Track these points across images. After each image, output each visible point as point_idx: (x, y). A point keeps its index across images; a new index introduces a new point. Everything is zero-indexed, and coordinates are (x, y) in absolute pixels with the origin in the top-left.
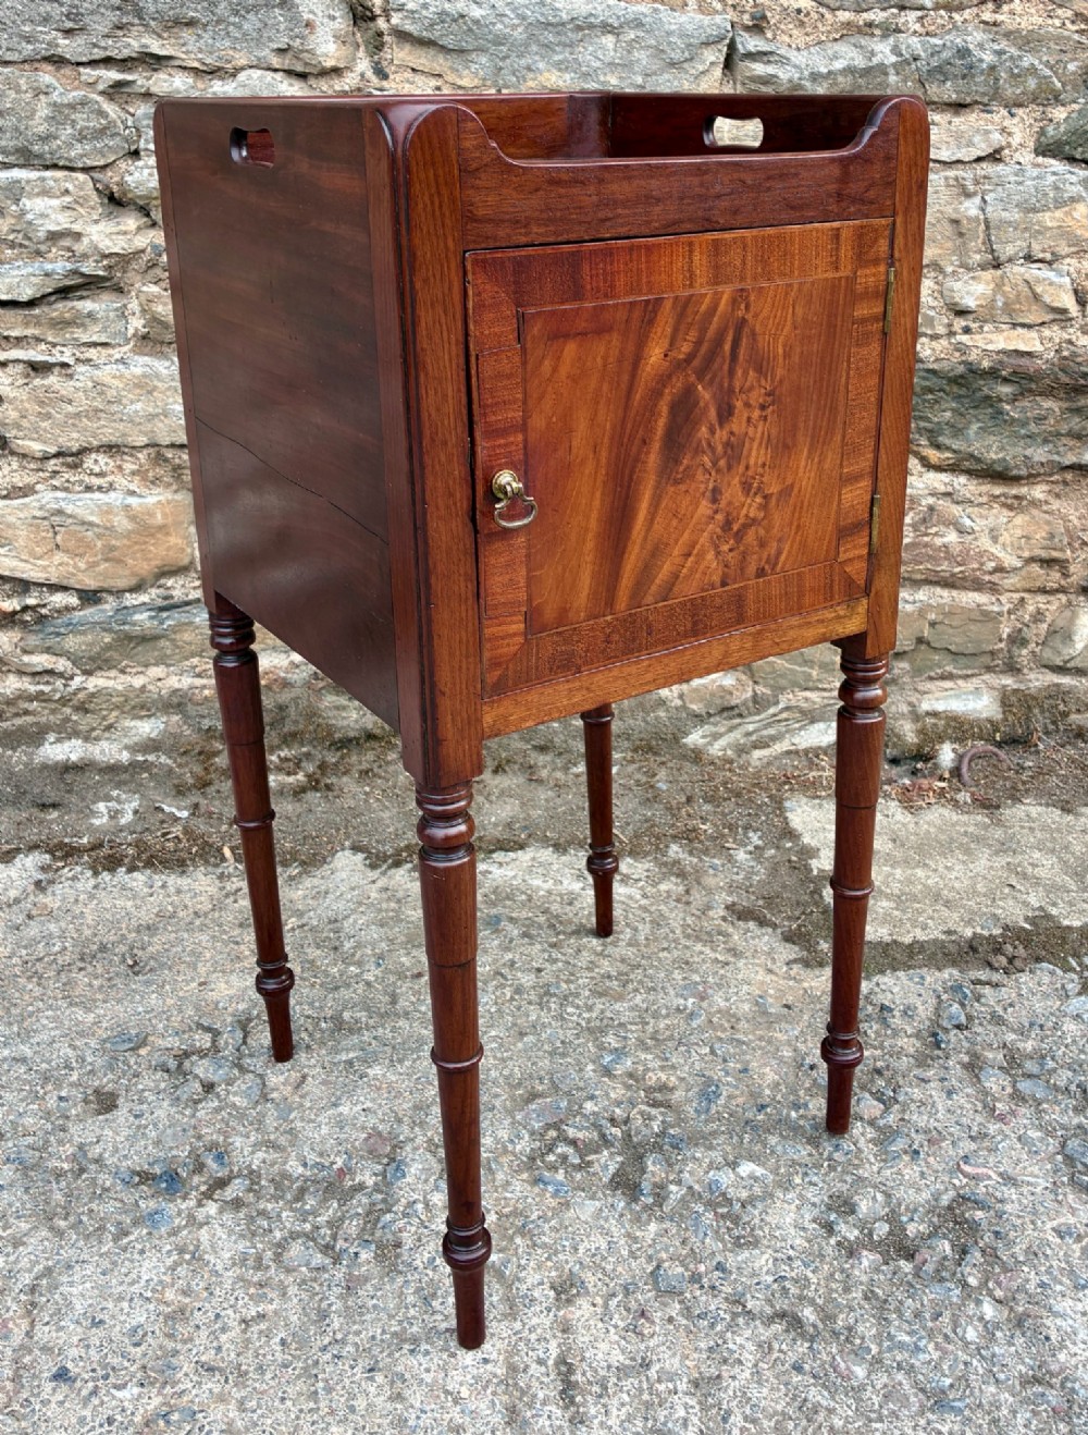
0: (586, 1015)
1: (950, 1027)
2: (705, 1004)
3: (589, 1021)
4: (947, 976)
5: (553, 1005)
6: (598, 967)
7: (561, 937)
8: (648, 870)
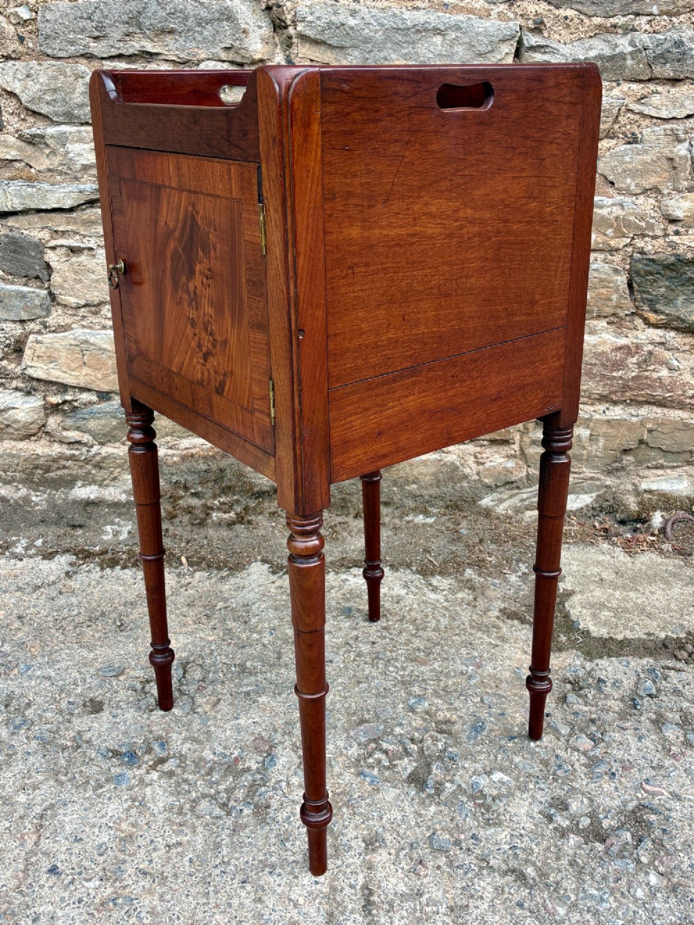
0: (401, 673)
1: (644, 695)
2: (479, 671)
3: (403, 676)
4: (645, 662)
5: (380, 666)
6: (412, 643)
7: (390, 623)
8: (450, 584)
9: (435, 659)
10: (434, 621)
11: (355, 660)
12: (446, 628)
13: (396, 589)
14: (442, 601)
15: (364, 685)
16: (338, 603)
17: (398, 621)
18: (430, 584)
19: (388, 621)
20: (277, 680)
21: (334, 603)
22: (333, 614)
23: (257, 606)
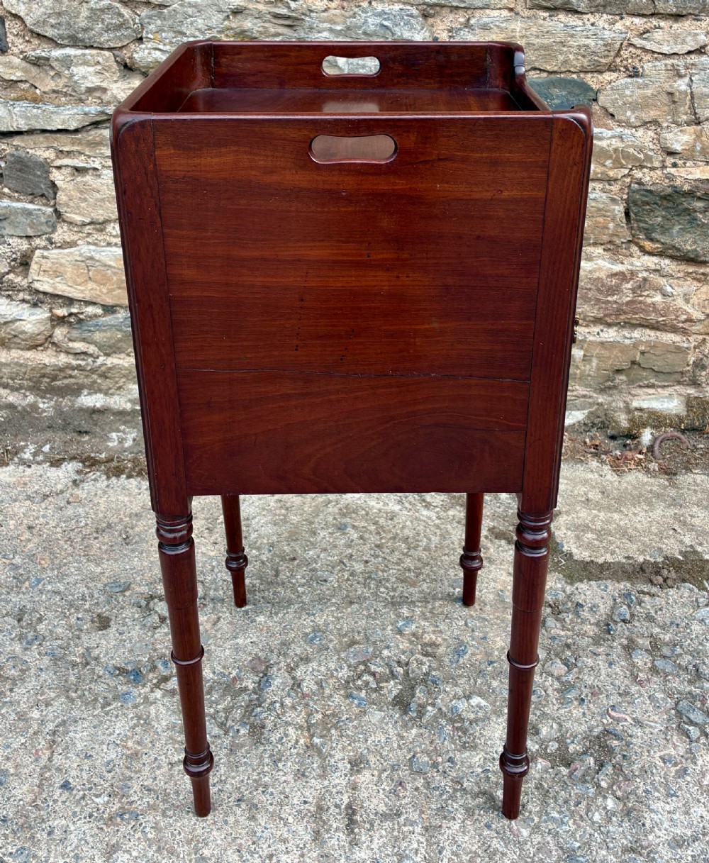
0: (392, 594)
1: (618, 620)
3: (393, 597)
4: (622, 586)
5: (372, 586)
6: (403, 563)
7: (383, 541)
8: (443, 501)
9: (424, 580)
10: (425, 540)
11: (348, 579)
12: (436, 547)
13: (390, 505)
14: (434, 518)
15: (355, 606)
16: (335, 519)
17: (391, 538)
18: (424, 501)
19: (381, 539)
20: (274, 599)
21: (331, 519)
22: (330, 531)
23: (257, 520)
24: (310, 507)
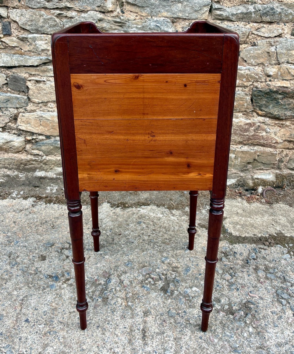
0: (159, 248)
1: (251, 259)
4: (252, 246)
5: (152, 245)
6: (164, 236)
7: (156, 228)
8: (180, 213)
9: (173, 243)
10: (173, 228)
11: (142, 242)
12: (177, 230)
13: (159, 215)
14: (176, 220)
15: (145, 252)
17: (159, 227)
18: (172, 213)
19: (155, 227)
20: (112, 249)
21: (135, 220)
22: (134, 224)
23: (105, 220)
24: (126, 215)
